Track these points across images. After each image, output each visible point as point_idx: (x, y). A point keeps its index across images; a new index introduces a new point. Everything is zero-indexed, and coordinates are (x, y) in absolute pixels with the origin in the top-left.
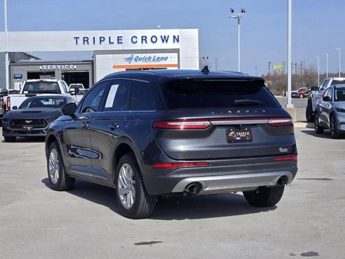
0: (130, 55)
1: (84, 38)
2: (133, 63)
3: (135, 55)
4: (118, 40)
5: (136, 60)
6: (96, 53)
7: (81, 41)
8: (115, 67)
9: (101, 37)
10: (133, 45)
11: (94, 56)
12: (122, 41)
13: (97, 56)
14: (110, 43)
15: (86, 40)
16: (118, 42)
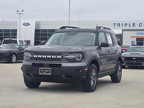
0: (138, 32)
1: (118, 24)
2: (140, 35)
3: (141, 32)
4: (133, 25)
5: (141, 34)
6: (123, 30)
7: (116, 25)
8: (131, 37)
9: (125, 24)
10: (140, 27)
11: (122, 31)
12: (135, 25)
13: (123, 32)
14: (129, 26)
15: (119, 25)
16: (133, 26)
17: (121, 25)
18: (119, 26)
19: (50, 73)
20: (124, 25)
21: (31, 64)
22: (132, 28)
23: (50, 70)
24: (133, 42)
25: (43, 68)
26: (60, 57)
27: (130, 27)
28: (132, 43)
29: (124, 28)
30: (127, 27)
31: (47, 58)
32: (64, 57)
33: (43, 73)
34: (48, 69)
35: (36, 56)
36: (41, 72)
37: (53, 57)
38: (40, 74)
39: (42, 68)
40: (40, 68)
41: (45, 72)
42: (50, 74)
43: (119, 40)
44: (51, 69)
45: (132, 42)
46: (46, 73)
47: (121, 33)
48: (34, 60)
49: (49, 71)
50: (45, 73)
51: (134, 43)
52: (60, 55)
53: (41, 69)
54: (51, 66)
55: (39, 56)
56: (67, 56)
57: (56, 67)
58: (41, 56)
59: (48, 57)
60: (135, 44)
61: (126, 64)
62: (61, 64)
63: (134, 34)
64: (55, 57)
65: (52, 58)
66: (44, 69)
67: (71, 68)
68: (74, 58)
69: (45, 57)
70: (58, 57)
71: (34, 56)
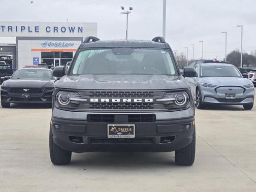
0: (44, 42)
2: (47, 47)
3: (49, 41)
4: (36, 29)
5: (49, 45)
6: (18, 38)
7: (6, 29)
8: (33, 50)
9: (22, 27)
10: (47, 33)
11: (17, 40)
12: (39, 30)
13: (19, 41)
14: (29, 31)
15: (10, 28)
16: (36, 31)
17: (14, 29)
18: (10, 30)
19: (132, 133)
20: (19, 29)
21: (85, 118)
22: (34, 34)
23: (132, 127)
24: (36, 60)
25: (115, 125)
26: (151, 100)
27: (30, 33)
28: (34, 60)
29: (20, 34)
30: (26, 34)
31: (121, 103)
32: (157, 100)
33: (116, 134)
34: (127, 127)
35: (97, 100)
36: (111, 133)
37: (135, 100)
38: (109, 136)
39: (113, 125)
40: (108, 125)
41: (120, 131)
42: (133, 136)
43: (12, 56)
44: (134, 125)
45: (34, 58)
46: (123, 133)
47: (15, 43)
48: (90, 108)
49: (130, 129)
50: (120, 136)
51: (38, 60)
52: (151, 96)
53: (111, 127)
54: (132, 119)
55: (103, 100)
56: (163, 97)
57: (142, 121)
58: (107, 100)
59: (124, 100)
60: (40, 63)
61: (10, 100)
62: (155, 115)
63: (38, 45)
64: (140, 100)
65: (133, 103)
66: (117, 127)
67: (173, 121)
68: (172, 102)
69: (119, 100)
70: (146, 100)
71: (92, 100)
